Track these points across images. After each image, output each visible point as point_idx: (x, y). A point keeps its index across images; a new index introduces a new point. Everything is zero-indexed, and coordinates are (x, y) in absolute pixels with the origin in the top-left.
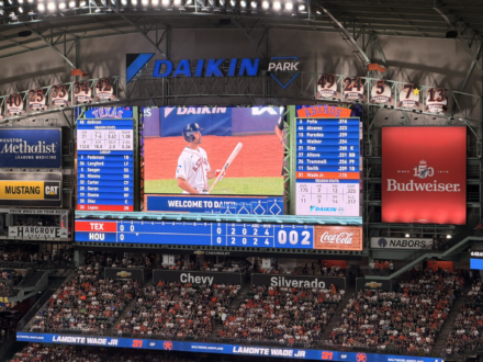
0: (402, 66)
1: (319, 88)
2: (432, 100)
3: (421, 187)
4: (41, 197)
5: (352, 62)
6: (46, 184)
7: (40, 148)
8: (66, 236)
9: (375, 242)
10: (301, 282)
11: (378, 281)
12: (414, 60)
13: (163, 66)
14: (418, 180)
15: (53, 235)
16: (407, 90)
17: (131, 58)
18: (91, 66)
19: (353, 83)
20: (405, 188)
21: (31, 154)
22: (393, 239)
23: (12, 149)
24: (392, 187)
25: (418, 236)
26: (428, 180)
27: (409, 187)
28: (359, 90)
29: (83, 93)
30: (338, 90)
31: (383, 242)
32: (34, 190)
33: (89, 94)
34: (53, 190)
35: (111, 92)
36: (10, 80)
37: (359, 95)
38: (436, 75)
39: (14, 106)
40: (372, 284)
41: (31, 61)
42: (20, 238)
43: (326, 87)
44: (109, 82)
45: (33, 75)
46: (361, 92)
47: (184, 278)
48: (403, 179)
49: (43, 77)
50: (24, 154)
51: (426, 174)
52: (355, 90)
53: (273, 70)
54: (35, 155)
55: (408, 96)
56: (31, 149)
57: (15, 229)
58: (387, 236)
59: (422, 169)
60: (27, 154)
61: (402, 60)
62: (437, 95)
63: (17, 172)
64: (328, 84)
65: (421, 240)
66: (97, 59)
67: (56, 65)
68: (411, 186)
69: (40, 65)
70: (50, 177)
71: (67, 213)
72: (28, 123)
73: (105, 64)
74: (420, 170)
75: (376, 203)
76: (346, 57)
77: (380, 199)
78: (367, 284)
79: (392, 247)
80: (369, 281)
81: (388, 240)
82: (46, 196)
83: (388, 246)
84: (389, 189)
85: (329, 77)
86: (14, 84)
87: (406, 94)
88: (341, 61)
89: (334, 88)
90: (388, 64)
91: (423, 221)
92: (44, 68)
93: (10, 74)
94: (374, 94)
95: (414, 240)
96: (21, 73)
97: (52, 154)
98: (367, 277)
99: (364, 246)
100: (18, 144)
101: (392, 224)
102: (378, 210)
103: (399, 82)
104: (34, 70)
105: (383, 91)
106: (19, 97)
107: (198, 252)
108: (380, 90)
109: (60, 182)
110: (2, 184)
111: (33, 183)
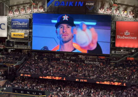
0: (122, 5)
1: (100, 10)
2: (130, 14)
3: (126, 38)
4: (23, 37)
5: (108, 3)
6: (25, 34)
7: (23, 24)
8: (30, 48)
9: (113, 52)
10: (93, 62)
11: (114, 63)
12: (126, 3)
13: (57, 3)
14: (125, 36)
15: (26, 48)
16: (123, 11)
18: (37, 2)
19: (109, 9)
20: (122, 38)
21: (21, 26)
22: (118, 51)
23: (16, 24)
24: (118, 37)
25: (125, 51)
26: (128, 36)
27: (123, 38)
28: (110, 11)
29: (35, 10)
30: (105, 11)
31: (115, 52)
32: (21, 35)
33: (37, 10)
34: (26, 36)
35: (43, 9)
36: (15, 5)
37: (110, 12)
38: (131, 8)
39: (16, 12)
40: (112, 63)
42: (17, 48)
43: (101, 10)
44: (42, 7)
45: (21, 4)
46: (111, 11)
47: (61, 60)
48: (121, 35)
49: (24, 5)
50: (19, 26)
51: (128, 34)
52: (109, 11)
53: (87, 5)
54: (22, 26)
55: (123, 13)
56: (21, 24)
57: (16, 46)
58: (116, 50)
59: (127, 33)
60: (20, 26)
61: (122, 3)
62: (131, 13)
63: (17, 30)
64: (102, 9)
65: (126, 52)
67: (28, 2)
68: (123, 37)
69: (24, 2)
70: (26, 32)
71: (30, 42)
72: (20, 17)
73: (41, 2)
74: (126, 33)
75: (114, 42)
76: (107, 2)
77: (115, 41)
78: (111, 63)
80: (111, 62)
81: (117, 52)
82: (24, 37)
83: (117, 53)
84: (118, 38)
85: (102, 7)
86: (16, 6)
87: (123, 12)
88: (106, 3)
89: (104, 10)
90: (118, 4)
91: (126, 47)
92: (25, 2)
93: (15, 4)
94: (114, 12)
95: (124, 52)
96: (18, 4)
97: (26, 26)
98: (111, 61)
99: (110, 53)
100: (17, 23)
101: (118, 47)
102: (114, 43)
103: (121, 9)
104: (22, 3)
105: (117, 11)
106: (18, 10)
107: (65, 53)
108: (116, 11)
109: (28, 33)
110: (12, 33)
111: (21, 33)
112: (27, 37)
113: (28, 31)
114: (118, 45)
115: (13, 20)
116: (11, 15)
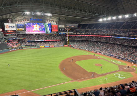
7: (22, 26)
17: (30, 19)
19: (49, 21)
23: (19, 26)
26: (55, 29)
29: (26, 21)
38: (55, 21)
41: (20, 19)
44: (28, 21)
48: (53, 28)
57: (20, 33)
59: (55, 28)
61: (52, 20)
63: (19, 28)
65: (55, 33)
66: (27, 19)
67: (22, 19)
72: (21, 24)
85: (47, 21)
96: (18, 20)
103: (52, 22)
106: (19, 22)
110: (18, 29)
111: (21, 29)
112: (24, 30)
113: (24, 28)
114: (52, 31)
115: (17, 25)
116: (16, 23)
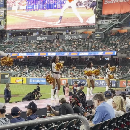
8: (4, 28)
9: (100, 22)
10: (74, 36)
20: (110, 2)
22: (106, 20)
24: (106, 2)
27: (112, 2)
34: (1, 14)
40: (97, 35)
58: (104, 20)
70: (1, 10)
71: (4, 20)
75: (100, 9)
77: (102, 7)
78: (96, 35)
79: (106, 23)
81: (104, 21)
83: (104, 23)
84: (105, 3)
91: (116, 13)
97: (1, 3)
101: (106, 15)
102: (101, 11)
107: (43, 30)
109: (3, 12)
112: (2, 16)
113: (3, 9)
